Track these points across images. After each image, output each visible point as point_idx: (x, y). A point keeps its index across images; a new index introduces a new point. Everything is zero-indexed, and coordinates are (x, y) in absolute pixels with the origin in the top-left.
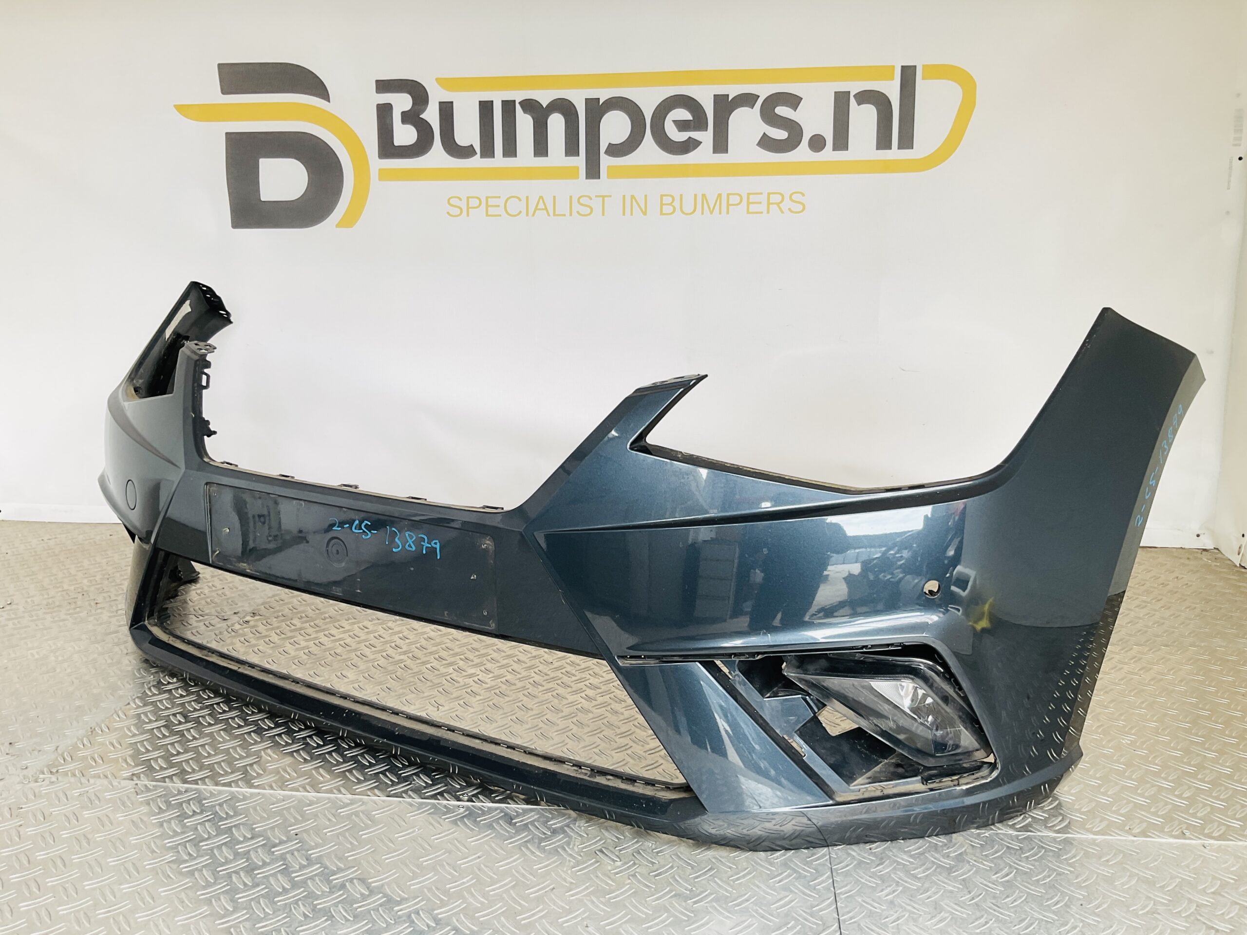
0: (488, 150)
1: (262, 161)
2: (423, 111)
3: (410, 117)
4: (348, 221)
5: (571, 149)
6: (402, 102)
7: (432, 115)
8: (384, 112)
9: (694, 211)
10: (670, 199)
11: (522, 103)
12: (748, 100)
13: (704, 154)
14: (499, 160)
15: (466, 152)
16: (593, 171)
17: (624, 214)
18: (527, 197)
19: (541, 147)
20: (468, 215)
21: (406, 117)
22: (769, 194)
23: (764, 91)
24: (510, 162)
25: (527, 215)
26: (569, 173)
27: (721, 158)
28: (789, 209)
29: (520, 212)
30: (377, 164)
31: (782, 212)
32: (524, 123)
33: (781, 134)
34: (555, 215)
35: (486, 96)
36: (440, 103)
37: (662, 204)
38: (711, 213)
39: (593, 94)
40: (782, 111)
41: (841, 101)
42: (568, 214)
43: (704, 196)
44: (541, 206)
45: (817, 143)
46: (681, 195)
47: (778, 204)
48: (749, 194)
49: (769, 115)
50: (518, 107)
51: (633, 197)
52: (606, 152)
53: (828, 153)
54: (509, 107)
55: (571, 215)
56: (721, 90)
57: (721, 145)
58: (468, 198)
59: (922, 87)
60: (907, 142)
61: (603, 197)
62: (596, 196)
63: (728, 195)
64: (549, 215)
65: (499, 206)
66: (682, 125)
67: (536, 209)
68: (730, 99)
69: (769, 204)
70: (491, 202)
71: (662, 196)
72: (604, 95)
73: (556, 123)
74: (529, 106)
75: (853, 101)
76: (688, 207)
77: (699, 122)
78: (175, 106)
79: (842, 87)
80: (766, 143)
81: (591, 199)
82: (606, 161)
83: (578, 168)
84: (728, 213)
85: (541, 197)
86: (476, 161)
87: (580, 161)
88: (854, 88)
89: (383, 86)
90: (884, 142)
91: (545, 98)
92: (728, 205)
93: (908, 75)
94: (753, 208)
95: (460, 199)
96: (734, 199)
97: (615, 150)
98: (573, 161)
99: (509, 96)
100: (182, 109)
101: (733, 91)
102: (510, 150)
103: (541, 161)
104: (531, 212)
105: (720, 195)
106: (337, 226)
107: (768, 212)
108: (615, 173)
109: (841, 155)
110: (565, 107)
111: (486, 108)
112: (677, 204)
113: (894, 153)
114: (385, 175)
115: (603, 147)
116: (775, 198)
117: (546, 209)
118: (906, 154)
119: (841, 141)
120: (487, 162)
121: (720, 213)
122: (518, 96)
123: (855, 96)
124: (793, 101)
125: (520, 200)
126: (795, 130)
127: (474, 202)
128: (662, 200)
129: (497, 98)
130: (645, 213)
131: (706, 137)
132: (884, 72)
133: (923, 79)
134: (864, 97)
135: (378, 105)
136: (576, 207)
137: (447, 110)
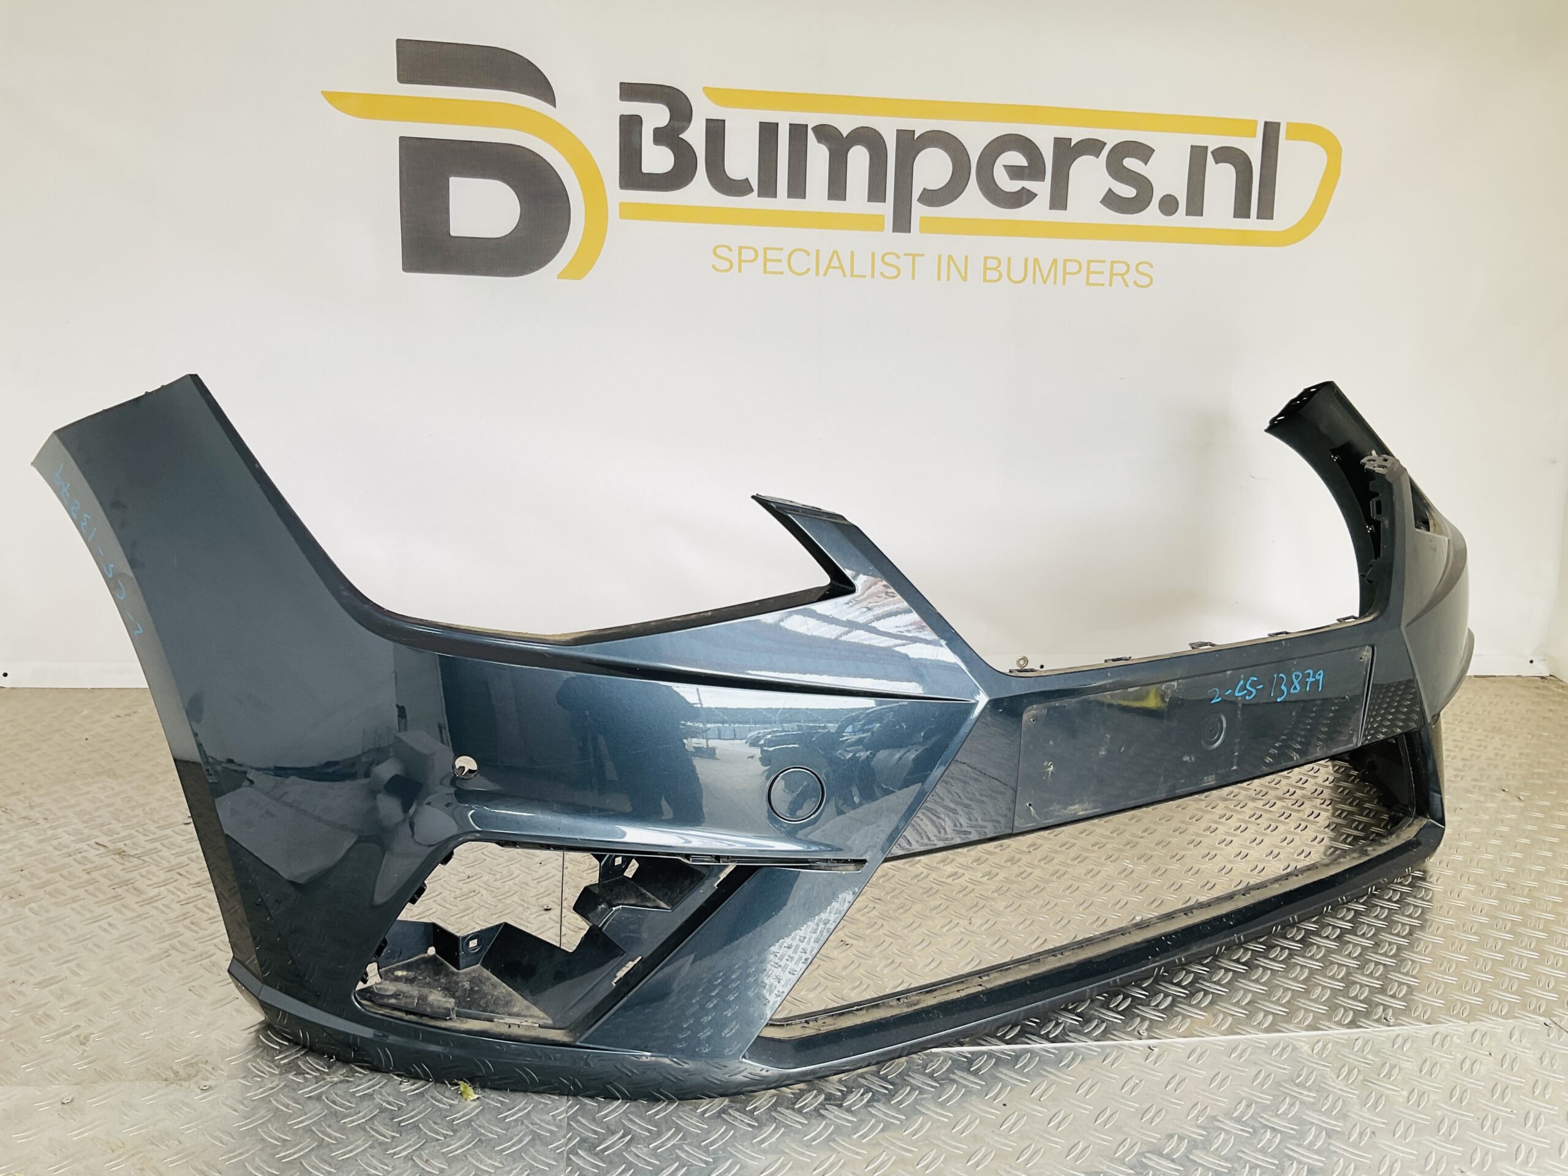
0: (768, 188)
1: (454, 182)
2: (684, 129)
3: (667, 136)
4: (576, 271)
5: (876, 193)
6: (656, 116)
7: (695, 136)
8: (630, 126)
9: (1025, 278)
10: (996, 262)
11: (815, 129)
12: (1092, 147)
13: (1039, 209)
14: (782, 201)
15: (740, 188)
16: (902, 222)
17: (939, 279)
18: (818, 251)
19: (837, 188)
20: (740, 271)
21: (662, 136)
22: (1113, 262)
23: (1112, 138)
24: (796, 204)
25: (817, 274)
26: (872, 223)
27: (1058, 215)
28: (1135, 282)
29: (809, 270)
30: (617, 196)
31: (1127, 285)
32: (818, 155)
33: (1127, 191)
34: (852, 275)
35: (770, 117)
36: (707, 120)
37: (986, 269)
38: (1045, 282)
39: (906, 124)
40: (1131, 163)
41: (1198, 155)
42: (869, 274)
43: (1036, 260)
44: (835, 263)
45: (1169, 205)
46: (1009, 259)
47: (1122, 275)
48: (1089, 262)
49: (1116, 169)
50: (811, 134)
51: (950, 257)
52: (919, 200)
53: (1180, 218)
54: (798, 132)
55: (873, 276)
56: (1063, 132)
57: (1059, 200)
58: (740, 248)
59: (1284, 145)
60: (1266, 211)
61: (914, 256)
62: (905, 254)
63: (1065, 261)
64: (845, 275)
65: (780, 261)
66: (1015, 172)
67: (829, 267)
68: (1073, 144)
69: (1112, 274)
70: (771, 254)
71: (986, 258)
72: (920, 127)
73: (858, 158)
74: (825, 133)
75: (1210, 158)
76: (1017, 275)
77: (1034, 170)
78: (322, 92)
79: (1200, 140)
80: (1111, 200)
81: (898, 257)
82: (919, 211)
83: (883, 216)
84: (1064, 283)
85: (835, 252)
86: (752, 201)
87: (886, 209)
88: (1213, 142)
89: (630, 91)
90: (1242, 210)
91: (845, 125)
92: (1065, 273)
93: (1271, 131)
94: (1093, 278)
95: (730, 250)
96: (1072, 267)
97: (932, 198)
98: (877, 208)
99: (800, 118)
100: (334, 98)
101: (1076, 135)
102: (797, 188)
103: (836, 206)
104: (822, 272)
105: (1055, 261)
106: (560, 276)
107: (1111, 285)
108: (930, 226)
109: (1194, 221)
110: (869, 138)
111: (768, 132)
112: (1003, 269)
113: (1253, 223)
114: (629, 212)
115: (916, 193)
116: (1120, 268)
117: (841, 267)
118: (1264, 225)
119: (1195, 206)
120: (767, 203)
121: (1055, 283)
122: (812, 120)
123: (1212, 152)
124: (1144, 152)
125: (808, 254)
126: (1144, 187)
127: (748, 255)
128: (985, 263)
129: (784, 121)
130: (965, 279)
131: (1042, 189)
132: (1243, 127)
133: (1287, 139)
134: (1224, 155)
135: (622, 116)
136: (880, 267)
137: (716, 131)
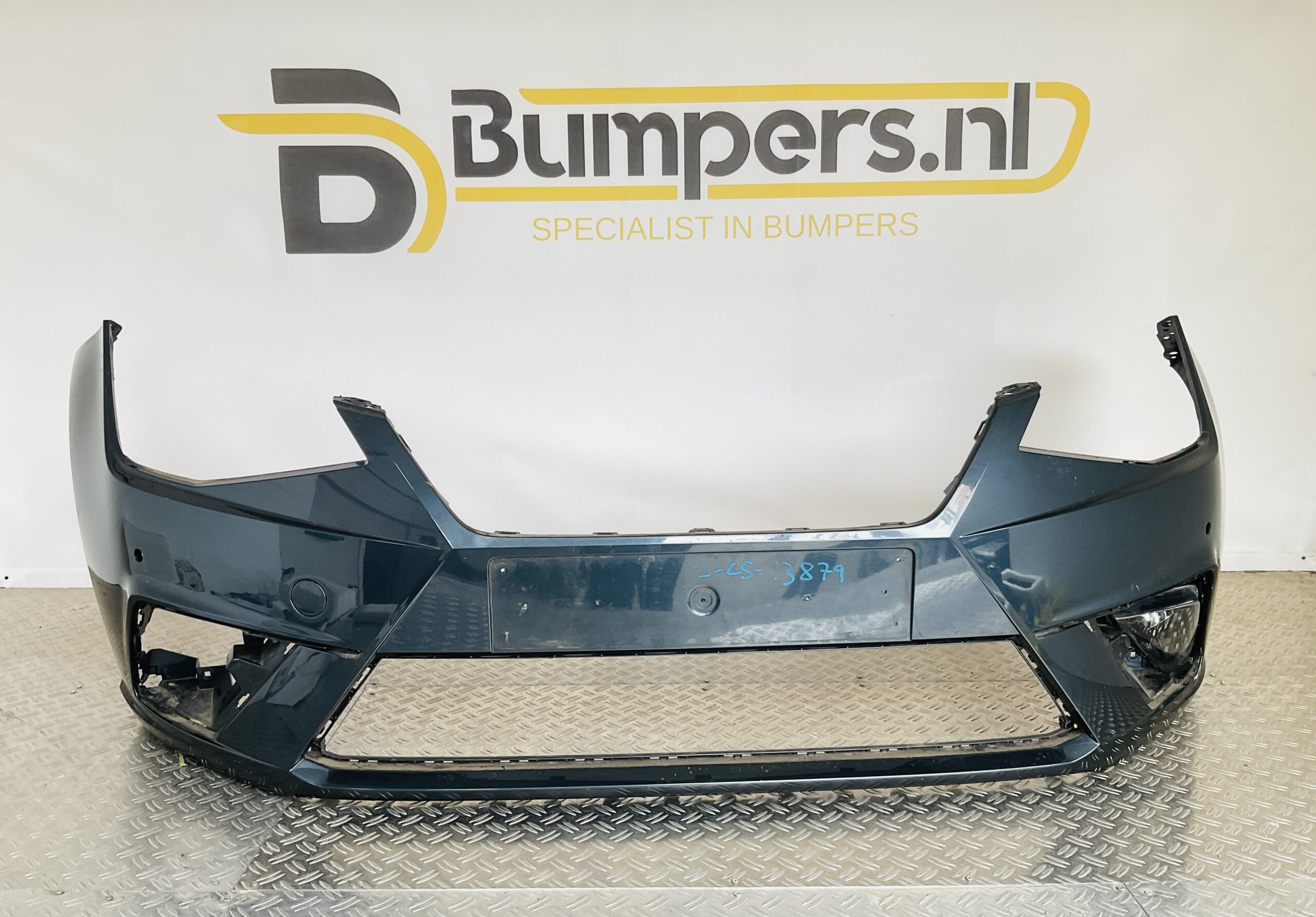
0: (577, 169)
1: (321, 178)
2: (505, 125)
3: (492, 132)
4: (421, 246)
5: (669, 167)
6: (482, 115)
7: (515, 129)
8: (462, 125)
9: (802, 232)
10: (776, 220)
11: (614, 117)
12: (857, 116)
13: (812, 172)
14: (590, 178)
15: (554, 170)
16: (692, 190)
17: (726, 237)
18: (621, 219)
19: (636, 165)
20: (556, 239)
21: (488, 132)
22: (880, 215)
23: (874, 107)
24: (602, 181)
25: (622, 238)
26: (666, 194)
27: (829, 177)
28: (901, 231)
29: (614, 235)
30: (453, 182)
31: (894, 234)
32: (618, 139)
33: (891, 153)
34: (651, 238)
35: (576, 110)
36: (524, 116)
37: (767, 227)
38: (820, 235)
39: (692, 108)
40: (893, 128)
41: (954, 118)
42: (666, 237)
43: (811, 217)
44: (636, 228)
45: (929, 162)
46: (788, 217)
47: (889, 226)
48: (859, 216)
49: (879, 133)
50: (611, 122)
51: (736, 218)
52: (707, 171)
53: (941, 173)
54: (600, 121)
55: (669, 238)
56: (830, 106)
57: (829, 163)
58: (556, 220)
59: (1035, 104)
60: (1021, 162)
61: (704, 218)
62: (696, 218)
63: (837, 216)
64: (645, 238)
65: (590, 229)
66: (789, 143)
67: (631, 232)
68: (839, 116)
69: (880, 225)
70: (582, 224)
71: (767, 217)
72: (704, 109)
73: (653, 140)
74: (623, 120)
75: (966, 119)
76: (795, 228)
77: (806, 139)
78: (218, 115)
79: (955, 104)
80: (877, 161)
81: (690, 220)
82: (706, 180)
83: (676, 187)
85: (637, 219)
86: (565, 180)
87: (679, 180)
88: (968, 105)
89: (460, 97)
90: (997, 162)
91: (640, 113)
93: (1022, 93)
94: (863, 230)
95: (548, 222)
97: (717, 169)
98: (670, 180)
99: (601, 110)
100: (227, 119)
101: (842, 107)
102: (602, 168)
103: (636, 180)
104: (625, 236)
106: (409, 251)
107: (879, 234)
108: (716, 193)
109: (953, 175)
110: (662, 122)
111: (575, 122)
112: (783, 225)
113: (1008, 173)
114: (463, 195)
115: (704, 165)
116: (886, 220)
117: (642, 231)
118: (1020, 174)
119: (954, 161)
120: (577, 181)
122: (611, 110)
123: (967, 114)
124: (905, 118)
125: (614, 222)
126: (906, 149)
127: (562, 225)
128: (766, 221)
129: (588, 112)
130: (749, 236)
131: (814, 155)
132: (997, 89)
133: (1037, 97)
134: (978, 115)
135: (454, 118)
136: (675, 229)
137: (532, 124)
